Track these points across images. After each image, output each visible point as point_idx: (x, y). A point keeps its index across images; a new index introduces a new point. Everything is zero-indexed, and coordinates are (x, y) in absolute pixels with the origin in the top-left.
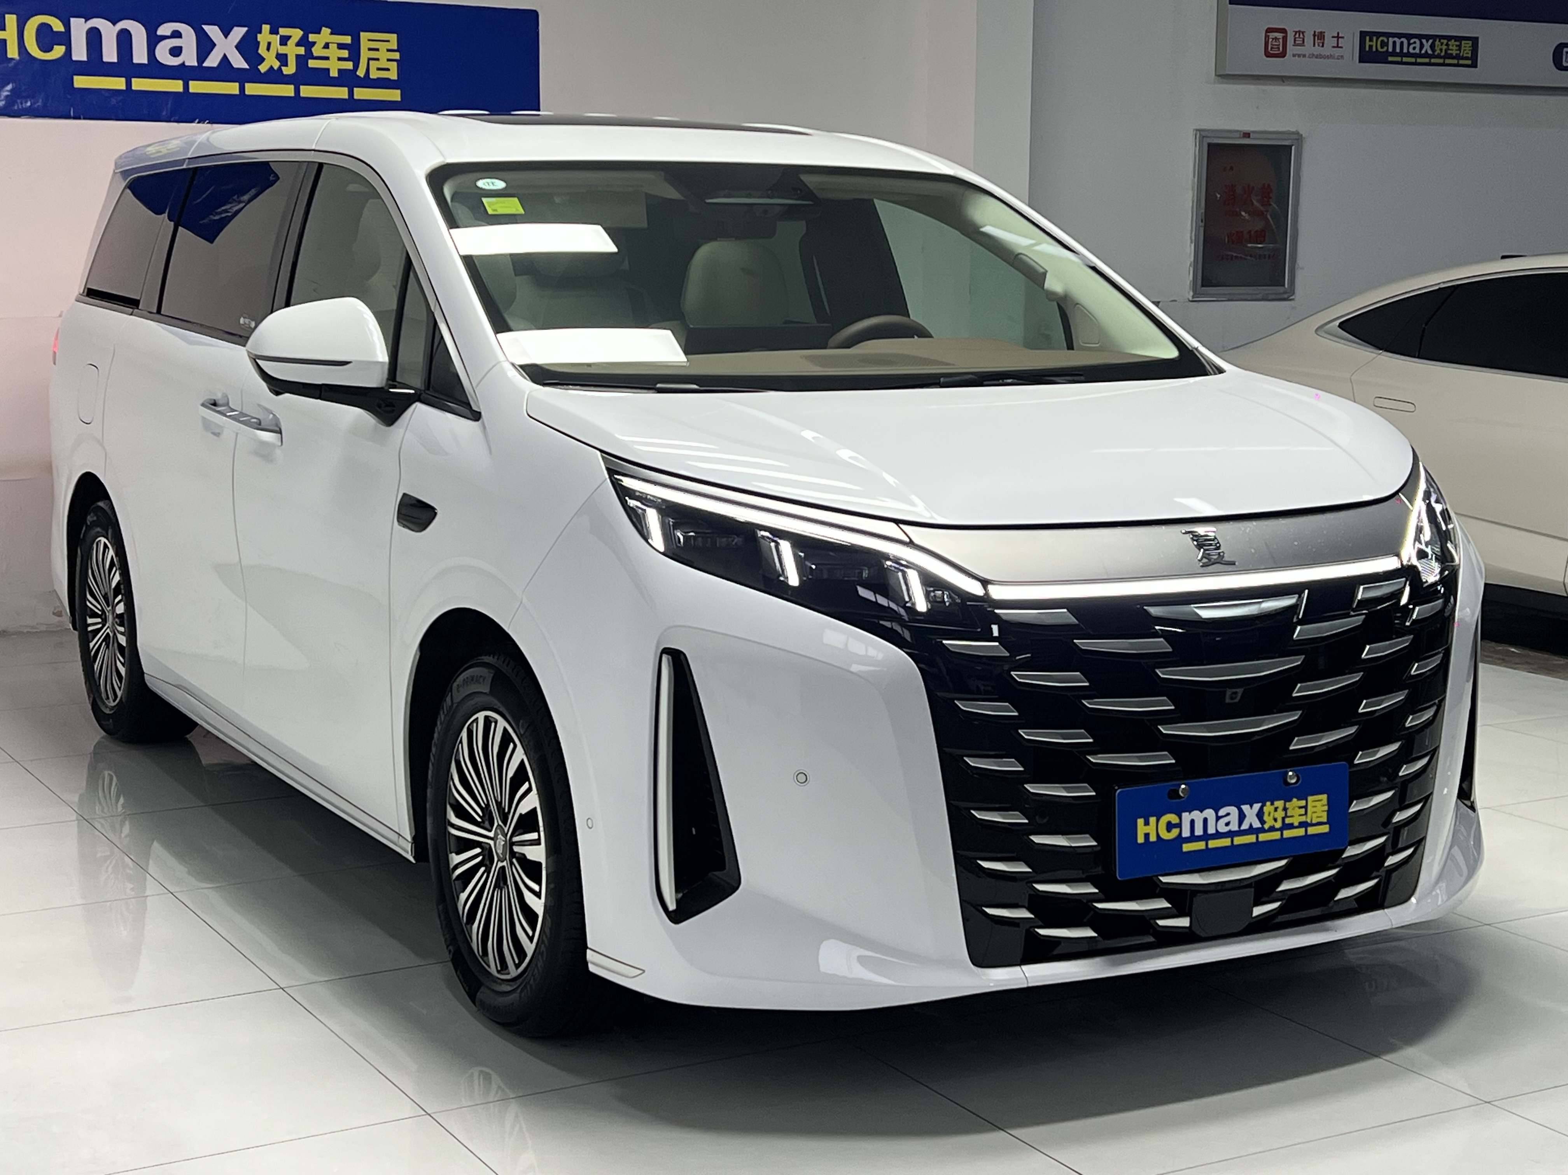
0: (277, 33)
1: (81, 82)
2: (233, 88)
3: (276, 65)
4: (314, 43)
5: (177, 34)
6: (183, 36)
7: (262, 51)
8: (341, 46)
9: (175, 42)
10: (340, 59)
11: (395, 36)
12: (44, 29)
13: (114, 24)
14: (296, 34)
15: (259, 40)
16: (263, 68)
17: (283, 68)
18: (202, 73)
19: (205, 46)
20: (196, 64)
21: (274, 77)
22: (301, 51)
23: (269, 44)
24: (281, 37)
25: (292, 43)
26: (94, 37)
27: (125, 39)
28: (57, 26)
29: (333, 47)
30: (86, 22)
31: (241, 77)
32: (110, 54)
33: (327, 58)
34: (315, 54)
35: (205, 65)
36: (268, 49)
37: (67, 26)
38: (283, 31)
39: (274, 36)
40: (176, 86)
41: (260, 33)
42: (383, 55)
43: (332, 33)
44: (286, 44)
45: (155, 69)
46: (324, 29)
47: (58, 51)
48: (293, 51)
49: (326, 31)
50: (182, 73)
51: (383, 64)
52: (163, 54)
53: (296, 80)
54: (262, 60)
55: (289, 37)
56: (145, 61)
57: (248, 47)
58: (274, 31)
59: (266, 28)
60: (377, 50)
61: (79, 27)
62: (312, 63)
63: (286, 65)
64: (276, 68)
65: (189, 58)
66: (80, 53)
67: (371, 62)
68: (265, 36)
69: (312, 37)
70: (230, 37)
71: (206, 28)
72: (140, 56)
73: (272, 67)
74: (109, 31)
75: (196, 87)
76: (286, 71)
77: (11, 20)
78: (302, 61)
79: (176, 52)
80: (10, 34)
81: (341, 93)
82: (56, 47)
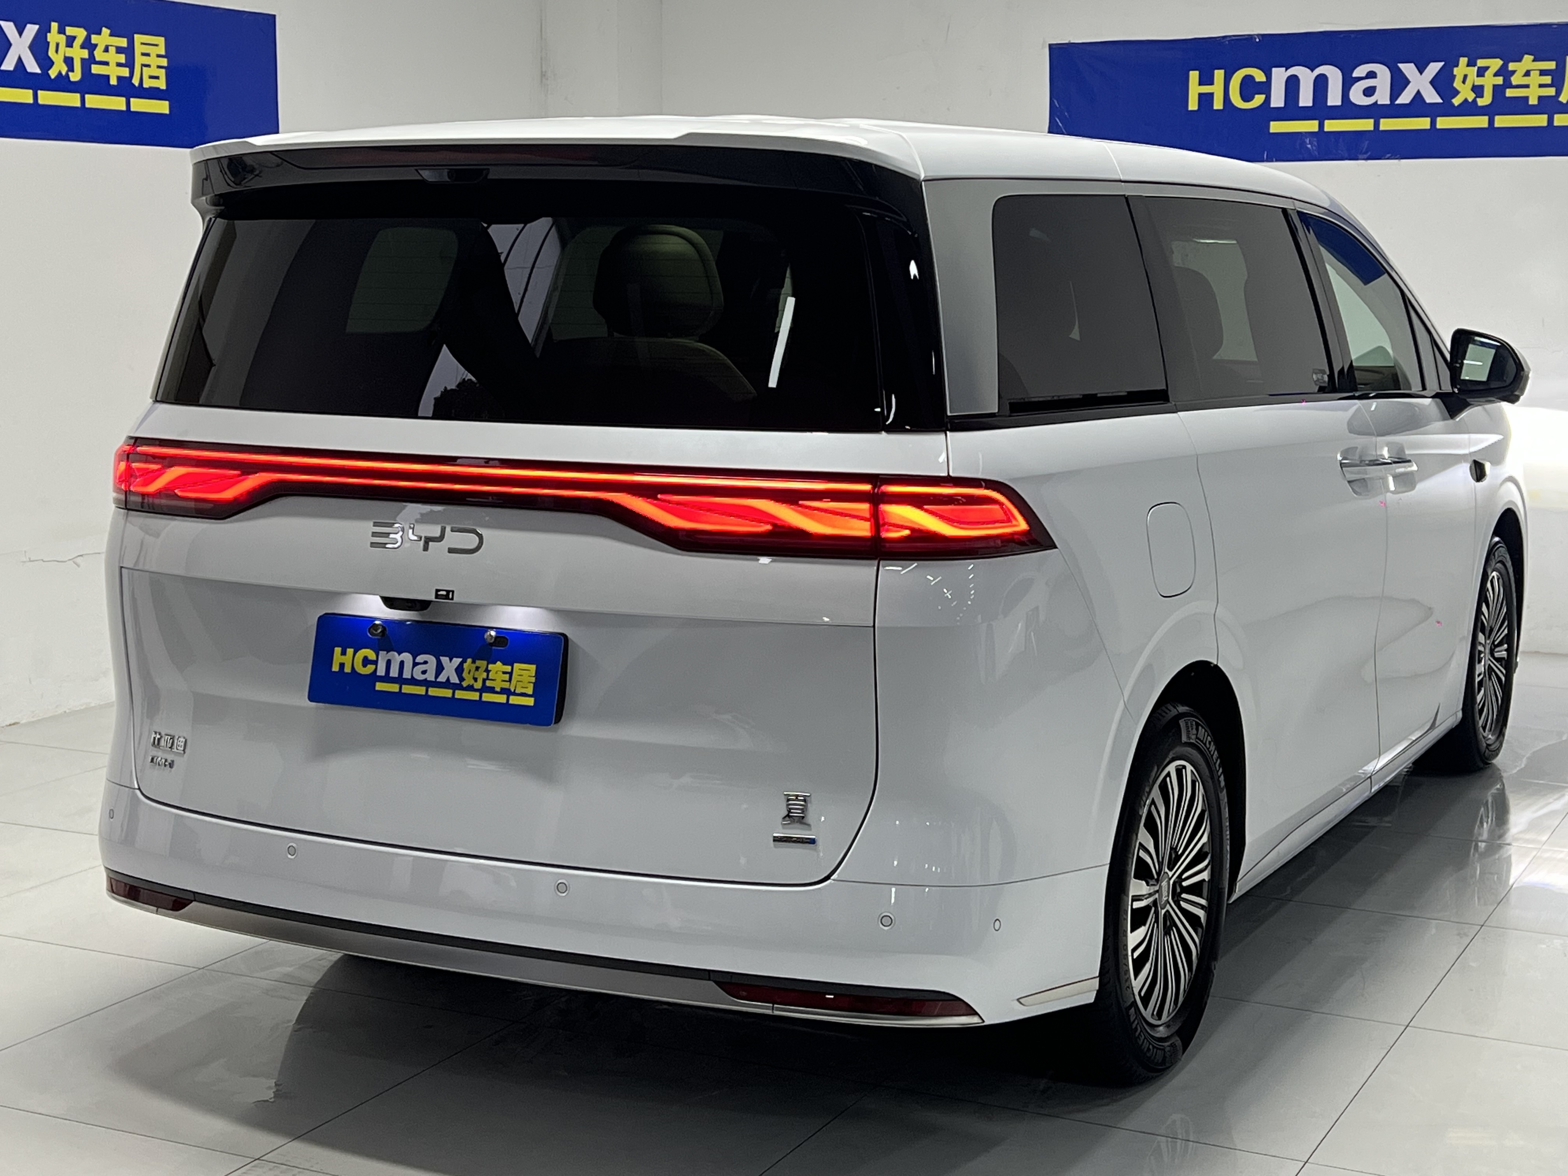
0: (1475, 65)
1: (1276, 127)
2: (1423, 123)
3: (1471, 97)
4: (1514, 72)
5: (1372, 75)
6: (1378, 76)
7: (1457, 84)
8: (1543, 73)
9: (1370, 83)
10: (1541, 86)
12: (1247, 81)
13: (1312, 70)
14: (1495, 64)
15: (1455, 73)
16: (1457, 101)
17: (1478, 100)
18: (1394, 111)
19: (1399, 83)
20: (1388, 102)
21: (1469, 109)
22: (1499, 80)
23: (1465, 77)
24: (1479, 68)
25: (1489, 74)
26: (1292, 84)
27: (1321, 84)
28: (1260, 77)
29: (1535, 74)
30: (1286, 70)
31: (1433, 111)
32: (1306, 99)
33: (1527, 86)
34: (1514, 83)
35: (1397, 102)
36: (1464, 82)
37: (1269, 76)
38: (1481, 63)
39: (1471, 68)
40: (1366, 125)
41: (1457, 66)
43: (1534, 60)
44: (1483, 76)
45: (1348, 110)
46: (1526, 56)
47: (1259, 100)
48: (1490, 81)
49: (1528, 58)
50: (1375, 112)
52: (1357, 96)
53: (1490, 111)
54: (1456, 93)
55: (1487, 68)
56: (1339, 103)
57: (1443, 81)
58: (1471, 64)
59: (1463, 61)
61: (1279, 75)
62: (1510, 93)
63: (1482, 97)
64: (1470, 100)
65: (1382, 97)
66: (1278, 100)
68: (1462, 68)
69: (1512, 66)
70: (1424, 74)
71: (1401, 66)
72: (1334, 98)
73: (1466, 100)
74: (1306, 77)
75: (1387, 124)
76: (1481, 102)
77: (1219, 75)
78: (1498, 91)
79: (1369, 92)
80: (1217, 89)
81: (1540, 120)
82: (1257, 96)
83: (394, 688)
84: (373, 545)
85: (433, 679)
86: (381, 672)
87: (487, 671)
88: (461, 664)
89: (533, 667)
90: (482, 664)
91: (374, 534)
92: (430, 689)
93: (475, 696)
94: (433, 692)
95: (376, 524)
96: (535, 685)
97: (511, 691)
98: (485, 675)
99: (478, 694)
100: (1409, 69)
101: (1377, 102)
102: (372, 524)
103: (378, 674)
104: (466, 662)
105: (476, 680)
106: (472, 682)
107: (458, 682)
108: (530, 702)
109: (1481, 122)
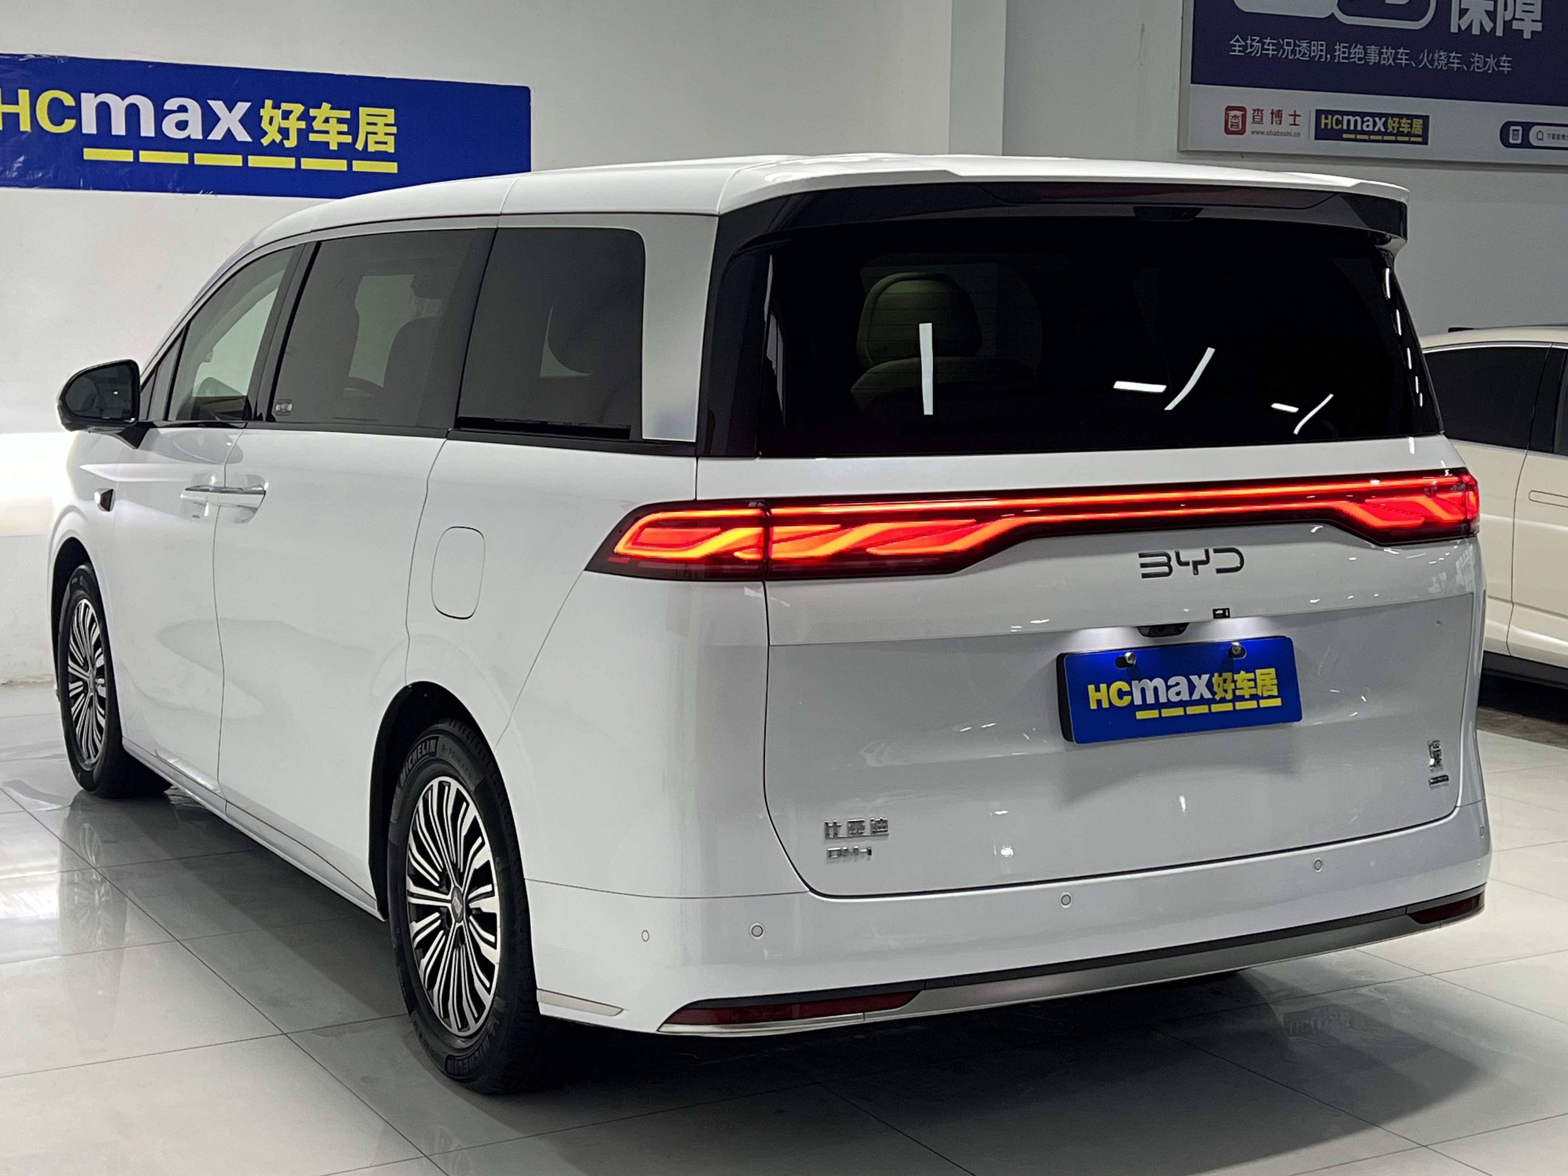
0: (279, 108)
1: (90, 154)
2: (235, 161)
3: (278, 138)
4: (314, 118)
5: (183, 109)
6: (189, 110)
7: (265, 124)
8: (340, 121)
9: (181, 116)
10: (340, 133)
11: (392, 111)
12: (55, 103)
13: (123, 99)
14: (298, 108)
15: (261, 114)
16: (265, 141)
17: (285, 142)
18: (207, 146)
19: (210, 120)
20: (201, 137)
21: (276, 150)
22: (303, 125)
23: (271, 119)
24: (284, 112)
25: (293, 117)
26: (103, 111)
27: (133, 113)
28: (68, 100)
29: (333, 121)
30: (95, 96)
31: (244, 150)
32: (119, 128)
33: (327, 132)
34: (315, 128)
35: (209, 138)
36: (271, 123)
37: (78, 101)
38: (285, 106)
39: (276, 111)
40: (182, 158)
41: (263, 107)
42: (381, 129)
43: (332, 108)
44: (288, 119)
45: (161, 142)
46: (324, 104)
47: (69, 125)
48: (294, 125)
49: (326, 106)
50: (188, 146)
51: (381, 137)
52: (169, 128)
53: (297, 153)
54: (265, 133)
55: (291, 112)
56: (152, 134)
57: (251, 121)
58: (276, 106)
59: (269, 103)
60: (375, 124)
61: (89, 102)
62: (313, 137)
63: (288, 139)
64: (278, 141)
65: (195, 131)
66: (90, 127)
67: (369, 136)
68: (267, 111)
69: (313, 112)
70: (233, 112)
72: (147, 130)
73: (273, 141)
74: (118, 106)
75: (201, 159)
76: (288, 144)
77: (24, 95)
78: (303, 134)
79: (182, 125)
80: (23, 108)
81: (340, 165)
82: (66, 121)
83: (1154, 714)
84: (1144, 576)
85: (1189, 699)
86: (1138, 701)
87: (1234, 681)
88: (1210, 680)
89: (1272, 671)
90: (1227, 675)
91: (1143, 566)
92: (1188, 708)
93: (1228, 707)
94: (1191, 710)
95: (1141, 556)
96: (1279, 686)
97: (1259, 696)
98: (1233, 686)
99: (1231, 704)
100: (218, 106)
101: (189, 136)
102: (1137, 556)
103: (1136, 703)
104: (1214, 676)
105: (1226, 691)
106: (1223, 694)
107: (1211, 697)
108: (1278, 702)
109: (289, 163)
